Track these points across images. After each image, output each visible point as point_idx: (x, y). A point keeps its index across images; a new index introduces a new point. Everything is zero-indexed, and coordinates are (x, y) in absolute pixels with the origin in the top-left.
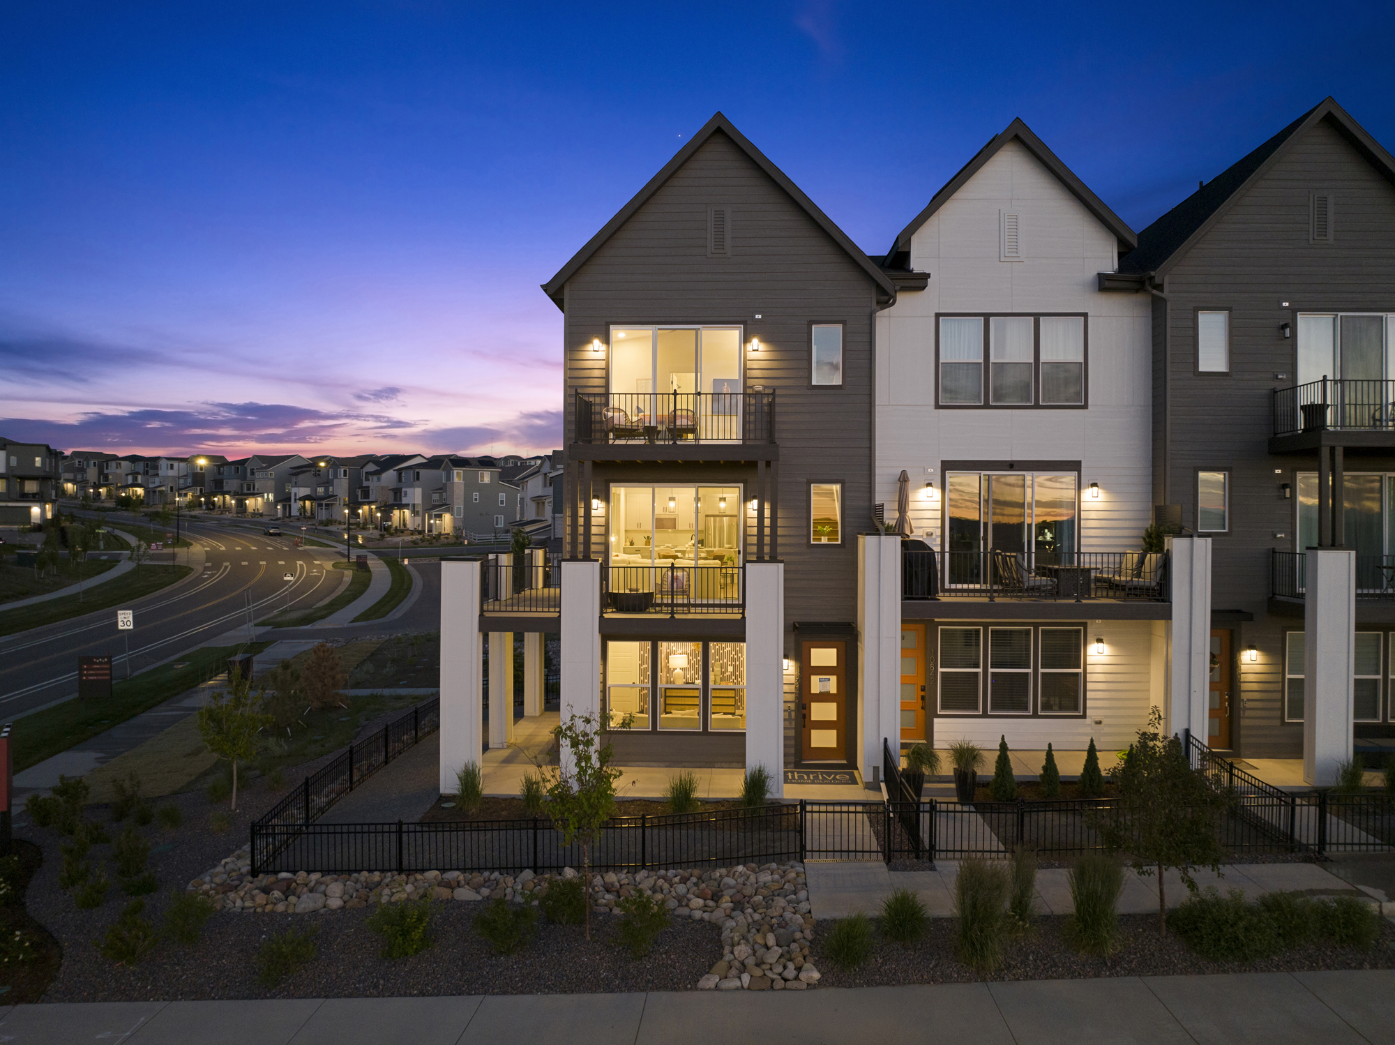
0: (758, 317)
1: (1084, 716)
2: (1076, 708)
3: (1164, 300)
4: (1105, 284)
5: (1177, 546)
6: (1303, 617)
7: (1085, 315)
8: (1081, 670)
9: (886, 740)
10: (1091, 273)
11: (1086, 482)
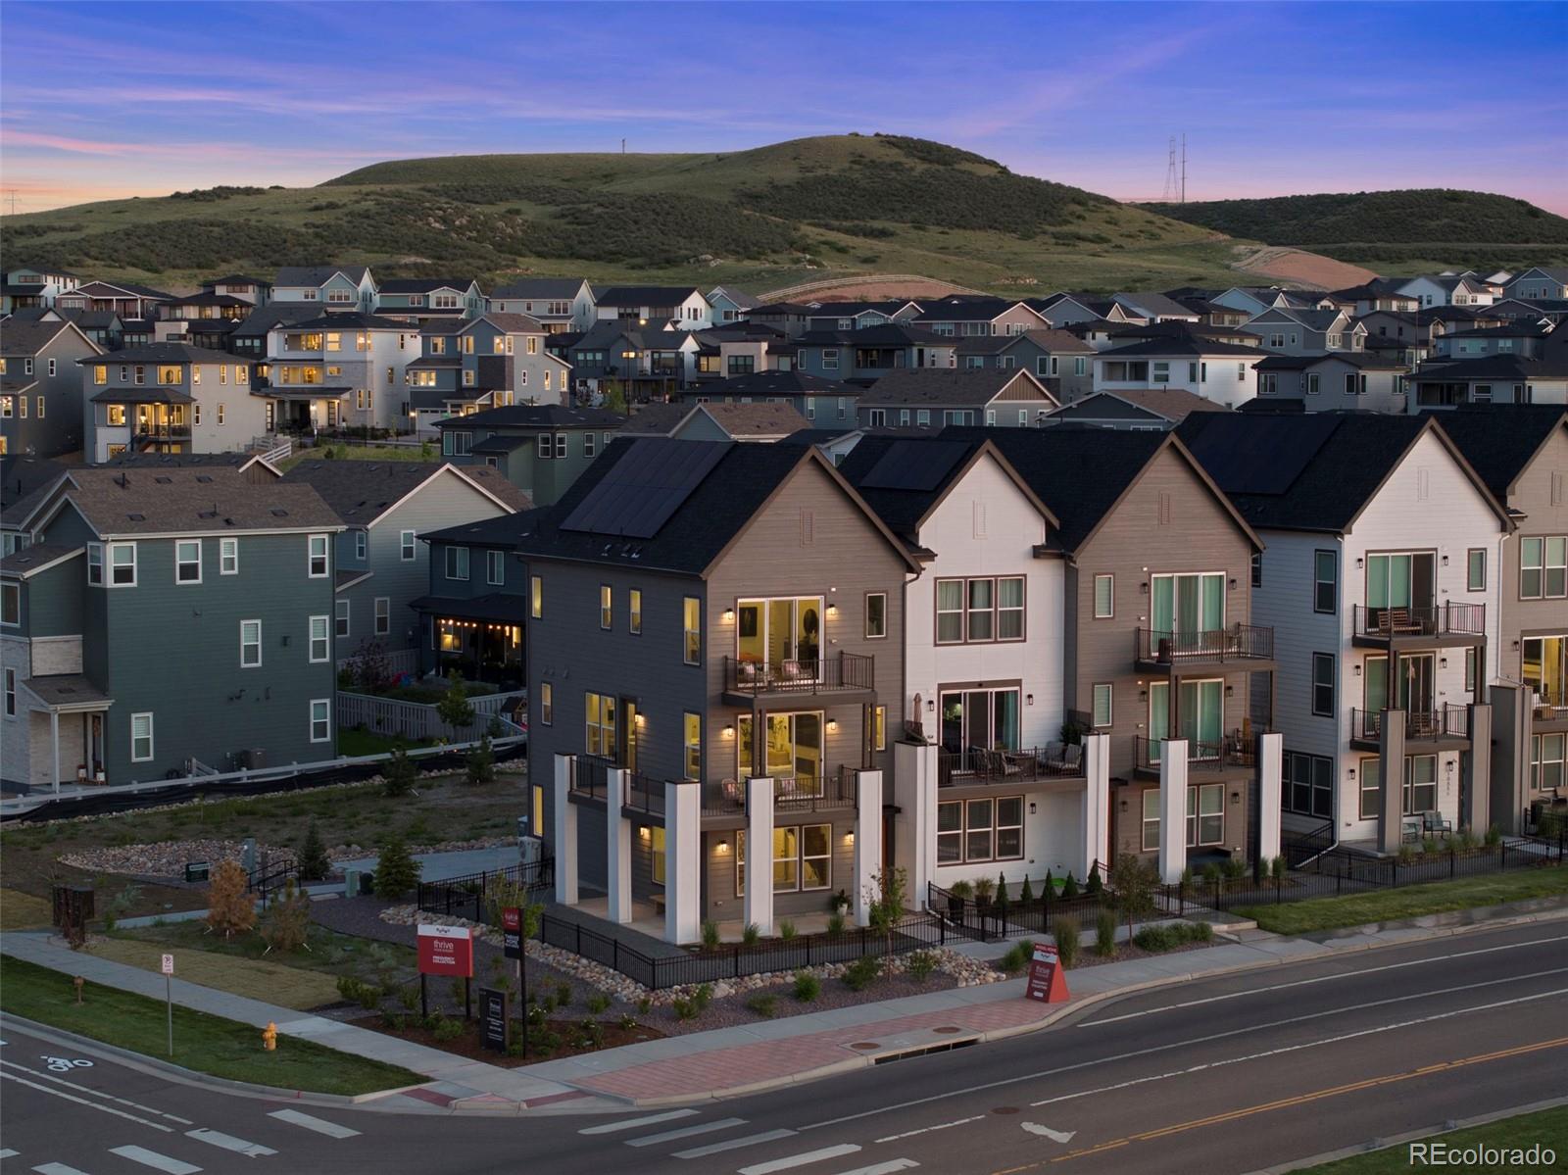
0: (834, 589)
1: (1023, 858)
2: (1018, 853)
3: (1077, 570)
4: (1037, 553)
5: (1091, 741)
6: (1159, 782)
7: (1025, 575)
8: (1021, 827)
9: (930, 882)
10: (1028, 546)
11: (1025, 693)
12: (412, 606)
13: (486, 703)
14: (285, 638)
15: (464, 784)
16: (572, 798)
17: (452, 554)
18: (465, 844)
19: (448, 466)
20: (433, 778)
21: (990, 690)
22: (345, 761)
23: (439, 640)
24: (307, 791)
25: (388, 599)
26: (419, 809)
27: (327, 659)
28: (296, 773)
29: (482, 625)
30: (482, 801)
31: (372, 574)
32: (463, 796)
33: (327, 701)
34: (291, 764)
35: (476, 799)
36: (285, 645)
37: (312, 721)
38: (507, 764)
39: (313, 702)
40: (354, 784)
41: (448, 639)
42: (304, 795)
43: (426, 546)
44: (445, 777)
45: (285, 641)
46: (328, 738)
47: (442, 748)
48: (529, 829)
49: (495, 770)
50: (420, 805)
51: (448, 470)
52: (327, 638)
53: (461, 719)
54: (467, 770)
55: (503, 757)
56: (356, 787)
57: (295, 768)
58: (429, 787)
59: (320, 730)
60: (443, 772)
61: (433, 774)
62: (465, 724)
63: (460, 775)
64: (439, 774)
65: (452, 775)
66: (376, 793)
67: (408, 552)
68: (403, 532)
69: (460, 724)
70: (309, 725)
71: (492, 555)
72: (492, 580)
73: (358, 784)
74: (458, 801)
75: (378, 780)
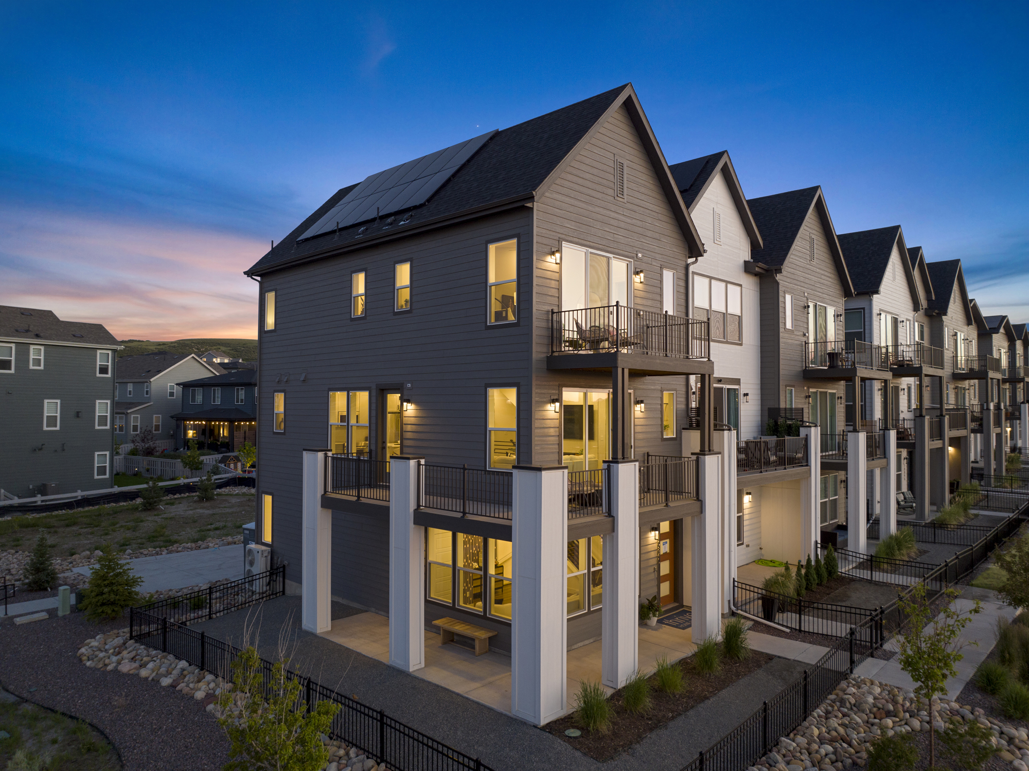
0: (640, 255)
1: (743, 543)
2: (740, 538)
3: (778, 282)
4: (747, 268)
7: (740, 285)
8: (742, 514)
9: (734, 579)
10: (742, 260)
11: (742, 392)
12: (172, 417)
13: (209, 459)
14: (78, 413)
15: (195, 502)
16: (326, 502)
17: (194, 392)
18: (193, 545)
19: (193, 355)
20: (175, 499)
21: (724, 386)
22: (116, 489)
23: (185, 434)
24: (87, 509)
25: (160, 416)
26: (162, 518)
27: (108, 427)
28: (80, 498)
29: (208, 423)
30: (207, 512)
31: (152, 403)
32: (195, 509)
33: (108, 453)
34: (76, 492)
35: (203, 511)
36: (78, 416)
37: (96, 465)
38: (223, 490)
39: (97, 453)
40: (122, 504)
41: (191, 433)
42: (84, 512)
43: (180, 389)
44: (183, 498)
45: (78, 415)
46: (107, 476)
47: (182, 481)
48: (256, 535)
49: (215, 493)
50: (165, 516)
51: (193, 357)
52: (108, 414)
53: (195, 467)
54: (198, 494)
55: (220, 486)
56: (123, 506)
57: (79, 494)
58: (172, 504)
59: (102, 470)
60: (183, 495)
61: (176, 496)
62: (197, 469)
63: (193, 496)
64: (180, 496)
65: (188, 496)
66: (135, 509)
67: (172, 394)
68: (169, 384)
69: (195, 469)
70: (94, 468)
71: (214, 390)
72: (214, 401)
73: (125, 504)
74: (191, 512)
75: (139, 501)
